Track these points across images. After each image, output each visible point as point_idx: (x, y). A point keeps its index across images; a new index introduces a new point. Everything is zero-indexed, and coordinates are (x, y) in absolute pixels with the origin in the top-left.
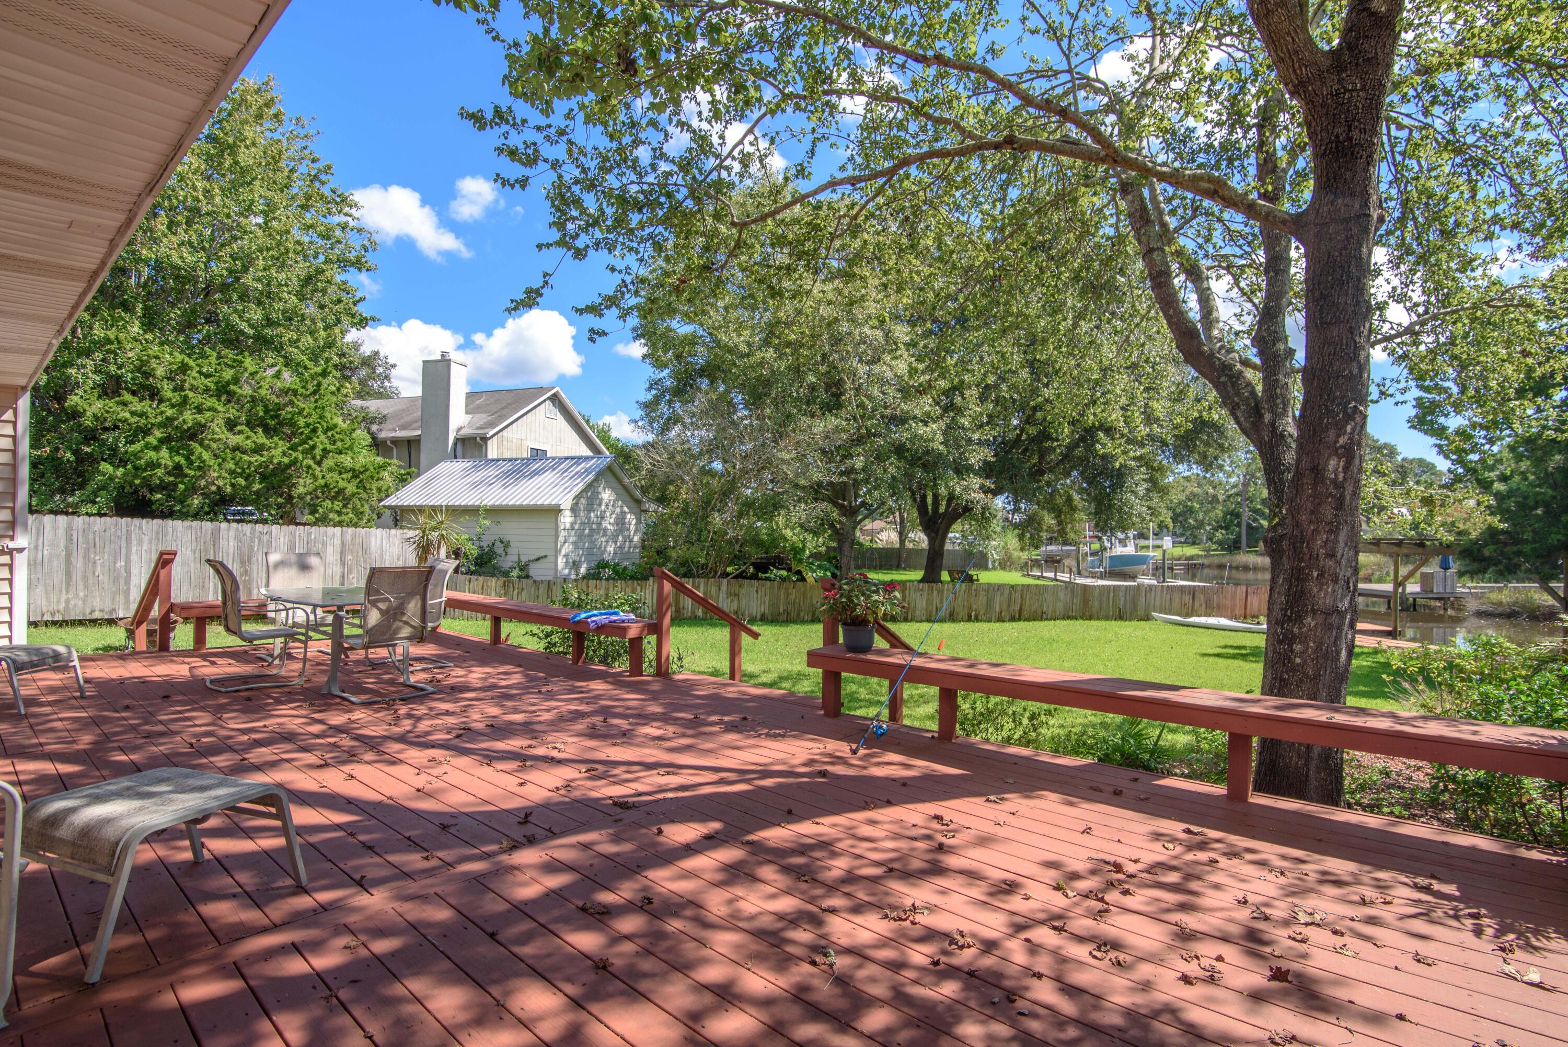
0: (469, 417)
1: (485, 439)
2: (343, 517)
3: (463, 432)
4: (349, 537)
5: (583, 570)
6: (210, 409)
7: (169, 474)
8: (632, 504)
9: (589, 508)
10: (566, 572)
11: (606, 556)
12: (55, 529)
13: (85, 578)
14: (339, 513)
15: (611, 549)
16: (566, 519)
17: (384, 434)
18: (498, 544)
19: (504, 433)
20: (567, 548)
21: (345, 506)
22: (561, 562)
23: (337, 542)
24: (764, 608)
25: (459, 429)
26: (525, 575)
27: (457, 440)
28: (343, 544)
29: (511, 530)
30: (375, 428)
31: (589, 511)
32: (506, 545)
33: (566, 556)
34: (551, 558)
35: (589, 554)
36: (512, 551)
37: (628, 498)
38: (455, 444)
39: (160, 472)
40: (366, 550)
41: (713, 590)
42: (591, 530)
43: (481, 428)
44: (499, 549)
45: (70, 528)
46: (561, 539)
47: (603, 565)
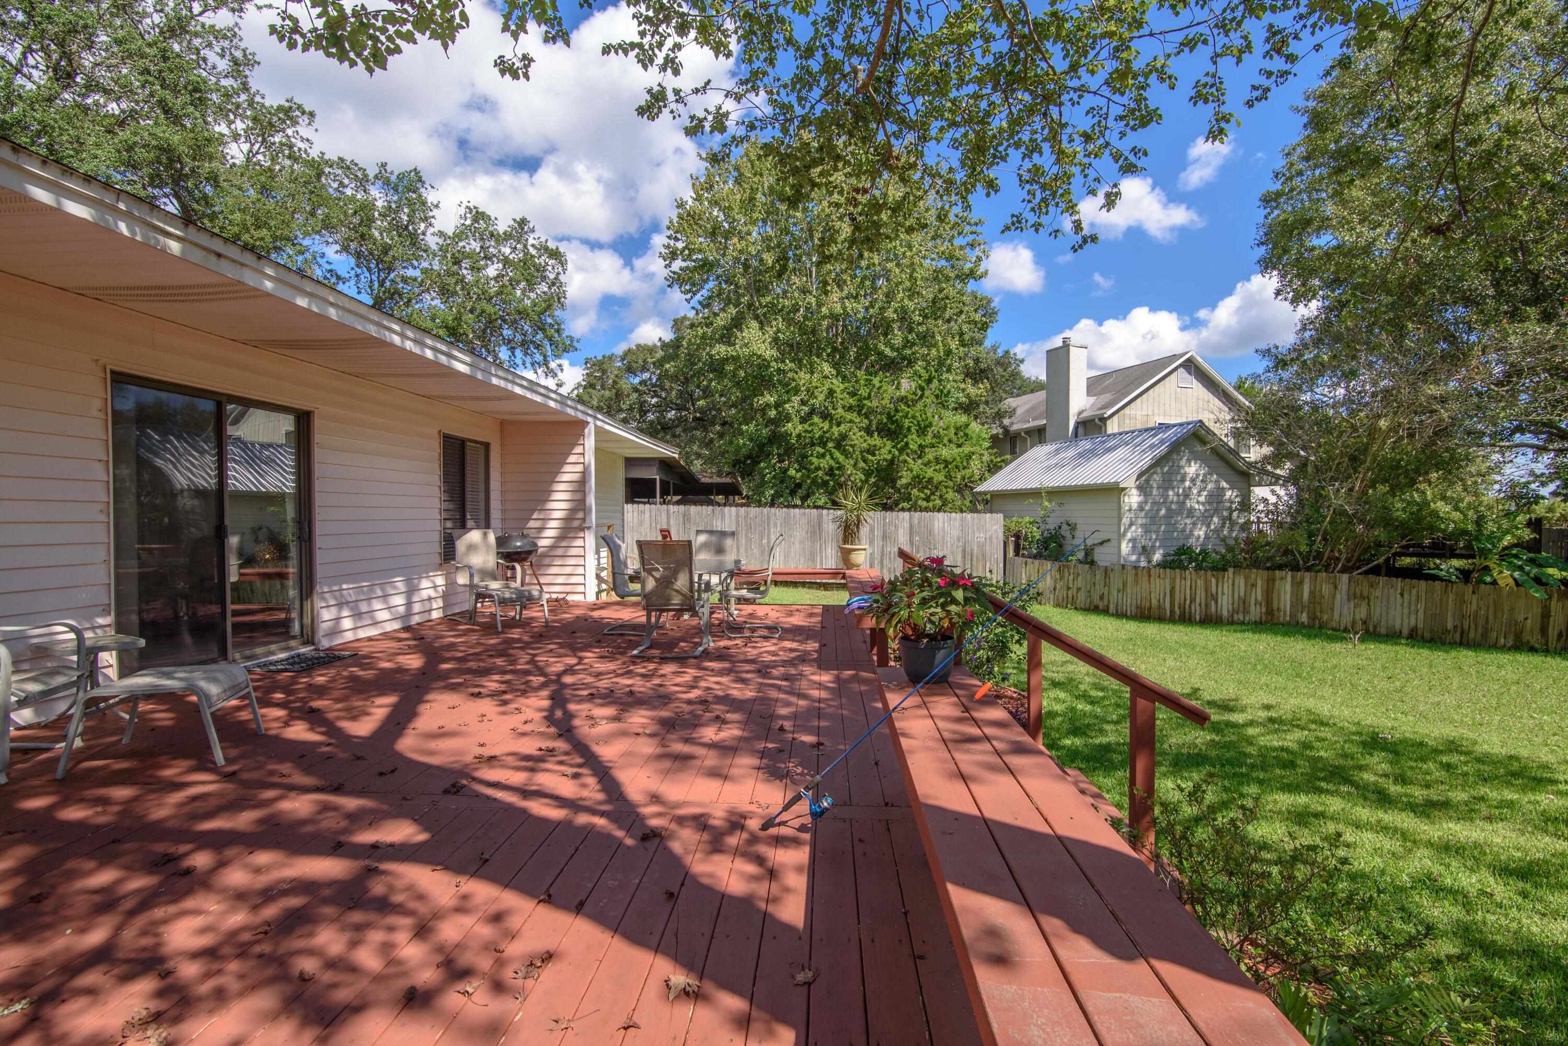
0: (1092, 400)
1: (1103, 420)
2: (931, 504)
3: (1084, 415)
4: (916, 521)
5: (1157, 557)
6: (851, 421)
7: (826, 474)
8: (1236, 478)
9: (1167, 484)
10: (1134, 558)
11: (1192, 541)
12: (730, 516)
13: (746, 550)
14: (927, 499)
15: (1200, 532)
16: (1133, 499)
17: (1015, 427)
18: (1064, 527)
19: (1127, 411)
20: (1135, 531)
21: (933, 494)
22: (1125, 548)
23: (906, 525)
24: (1418, 619)
25: (1080, 413)
26: (1089, 560)
27: (1078, 424)
28: (911, 526)
29: (1077, 511)
30: (1006, 422)
31: (1167, 489)
32: (1073, 527)
33: (1133, 540)
34: (1114, 543)
35: (1166, 540)
36: (1079, 534)
37: (1227, 471)
38: (1076, 428)
39: (820, 473)
40: (930, 532)
41: (1326, 589)
42: (1169, 510)
43: (1101, 409)
44: (1065, 529)
45: (738, 516)
46: (1126, 521)
47: (1184, 550)
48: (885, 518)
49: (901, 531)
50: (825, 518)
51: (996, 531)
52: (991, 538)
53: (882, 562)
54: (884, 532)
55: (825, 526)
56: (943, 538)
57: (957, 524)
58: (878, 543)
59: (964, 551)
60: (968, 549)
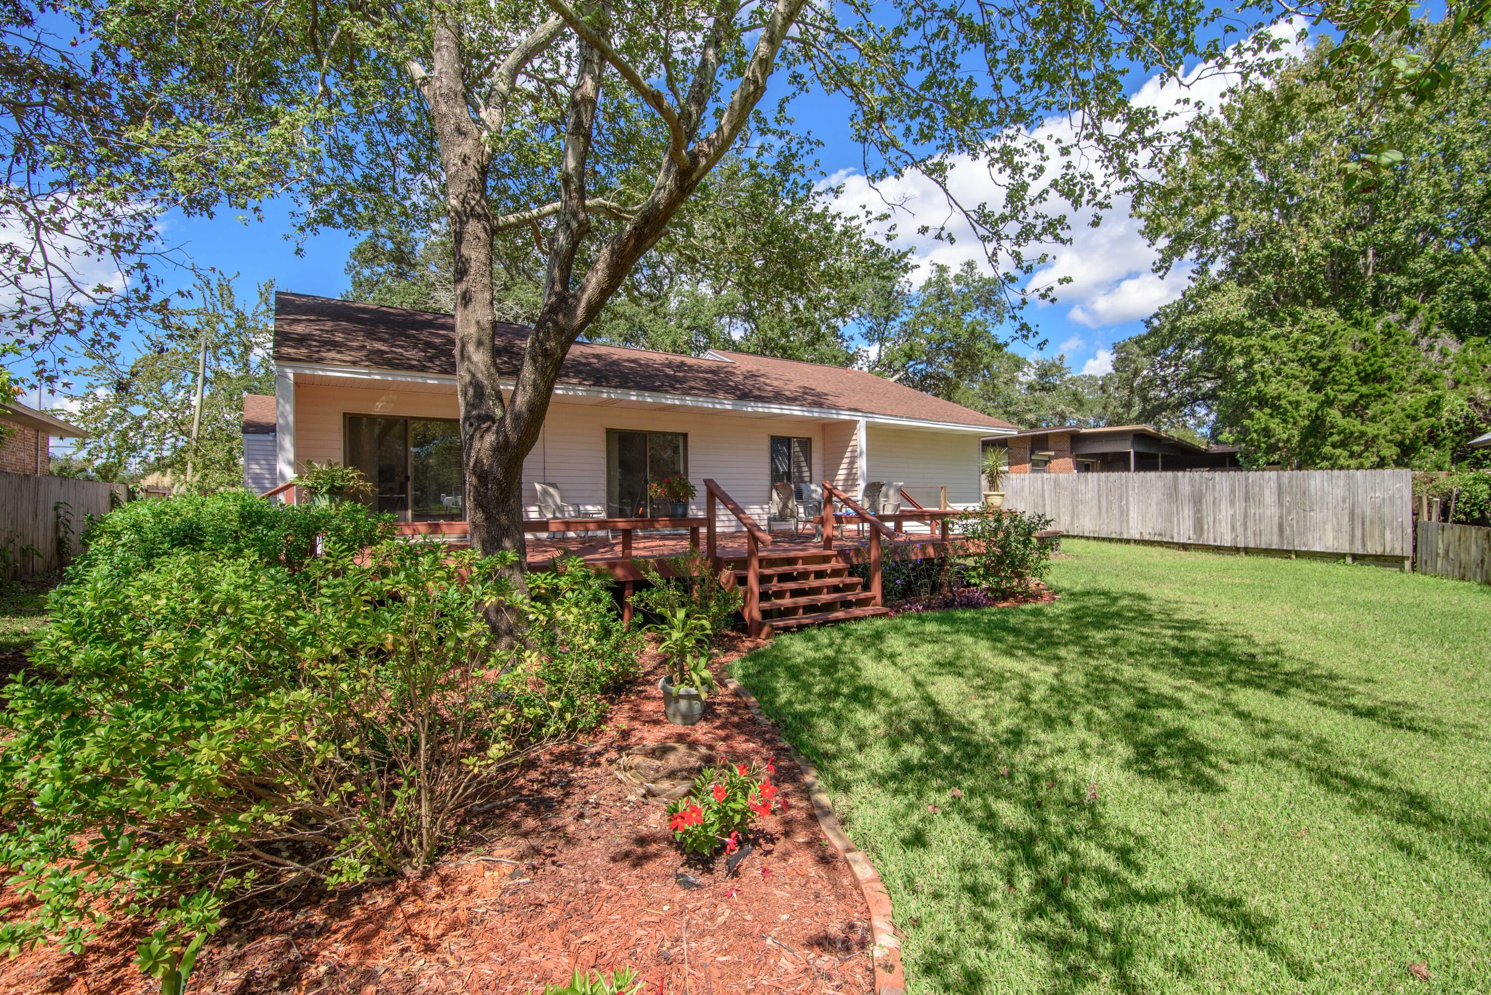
4: (1286, 481)
23: (1273, 485)
28: (1280, 487)
40: (1305, 493)
48: (1247, 478)
49: (1267, 492)
50: (1180, 480)
51: (1400, 490)
52: (1392, 499)
53: (1245, 524)
54: (1247, 493)
55: (1180, 487)
56: (1322, 498)
57: (1341, 483)
58: (1240, 505)
59: (1352, 515)
60: (1358, 511)
